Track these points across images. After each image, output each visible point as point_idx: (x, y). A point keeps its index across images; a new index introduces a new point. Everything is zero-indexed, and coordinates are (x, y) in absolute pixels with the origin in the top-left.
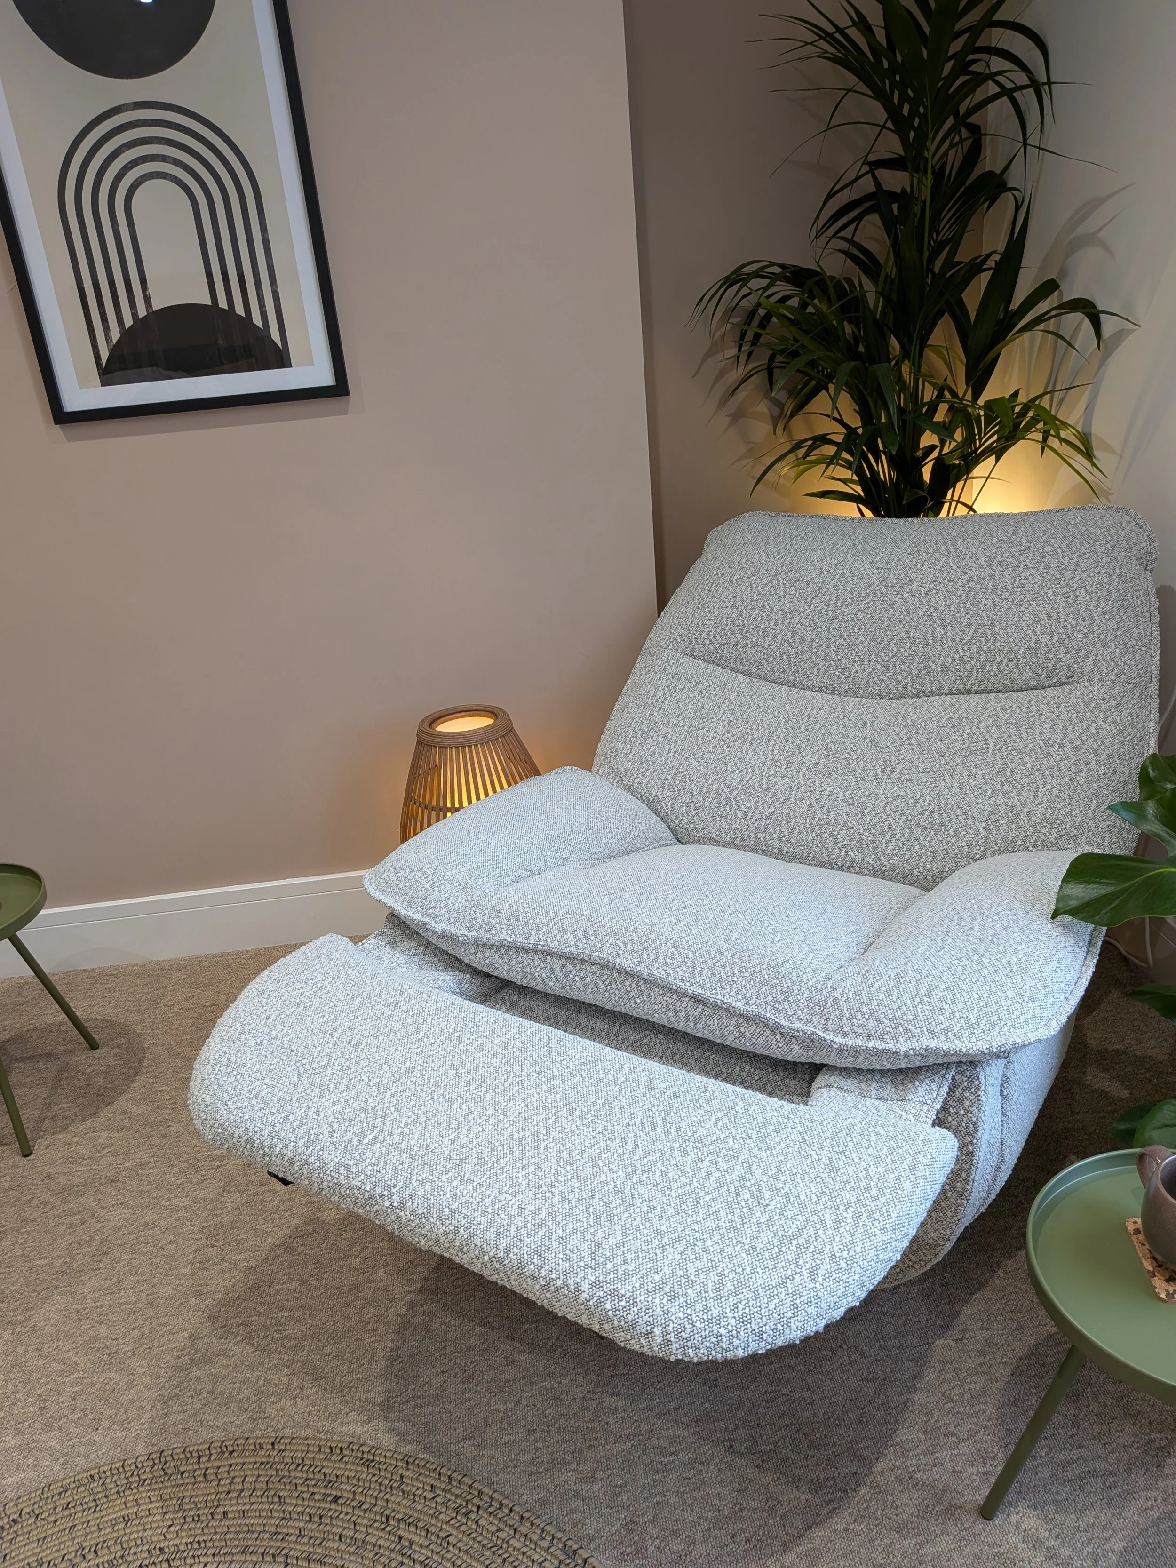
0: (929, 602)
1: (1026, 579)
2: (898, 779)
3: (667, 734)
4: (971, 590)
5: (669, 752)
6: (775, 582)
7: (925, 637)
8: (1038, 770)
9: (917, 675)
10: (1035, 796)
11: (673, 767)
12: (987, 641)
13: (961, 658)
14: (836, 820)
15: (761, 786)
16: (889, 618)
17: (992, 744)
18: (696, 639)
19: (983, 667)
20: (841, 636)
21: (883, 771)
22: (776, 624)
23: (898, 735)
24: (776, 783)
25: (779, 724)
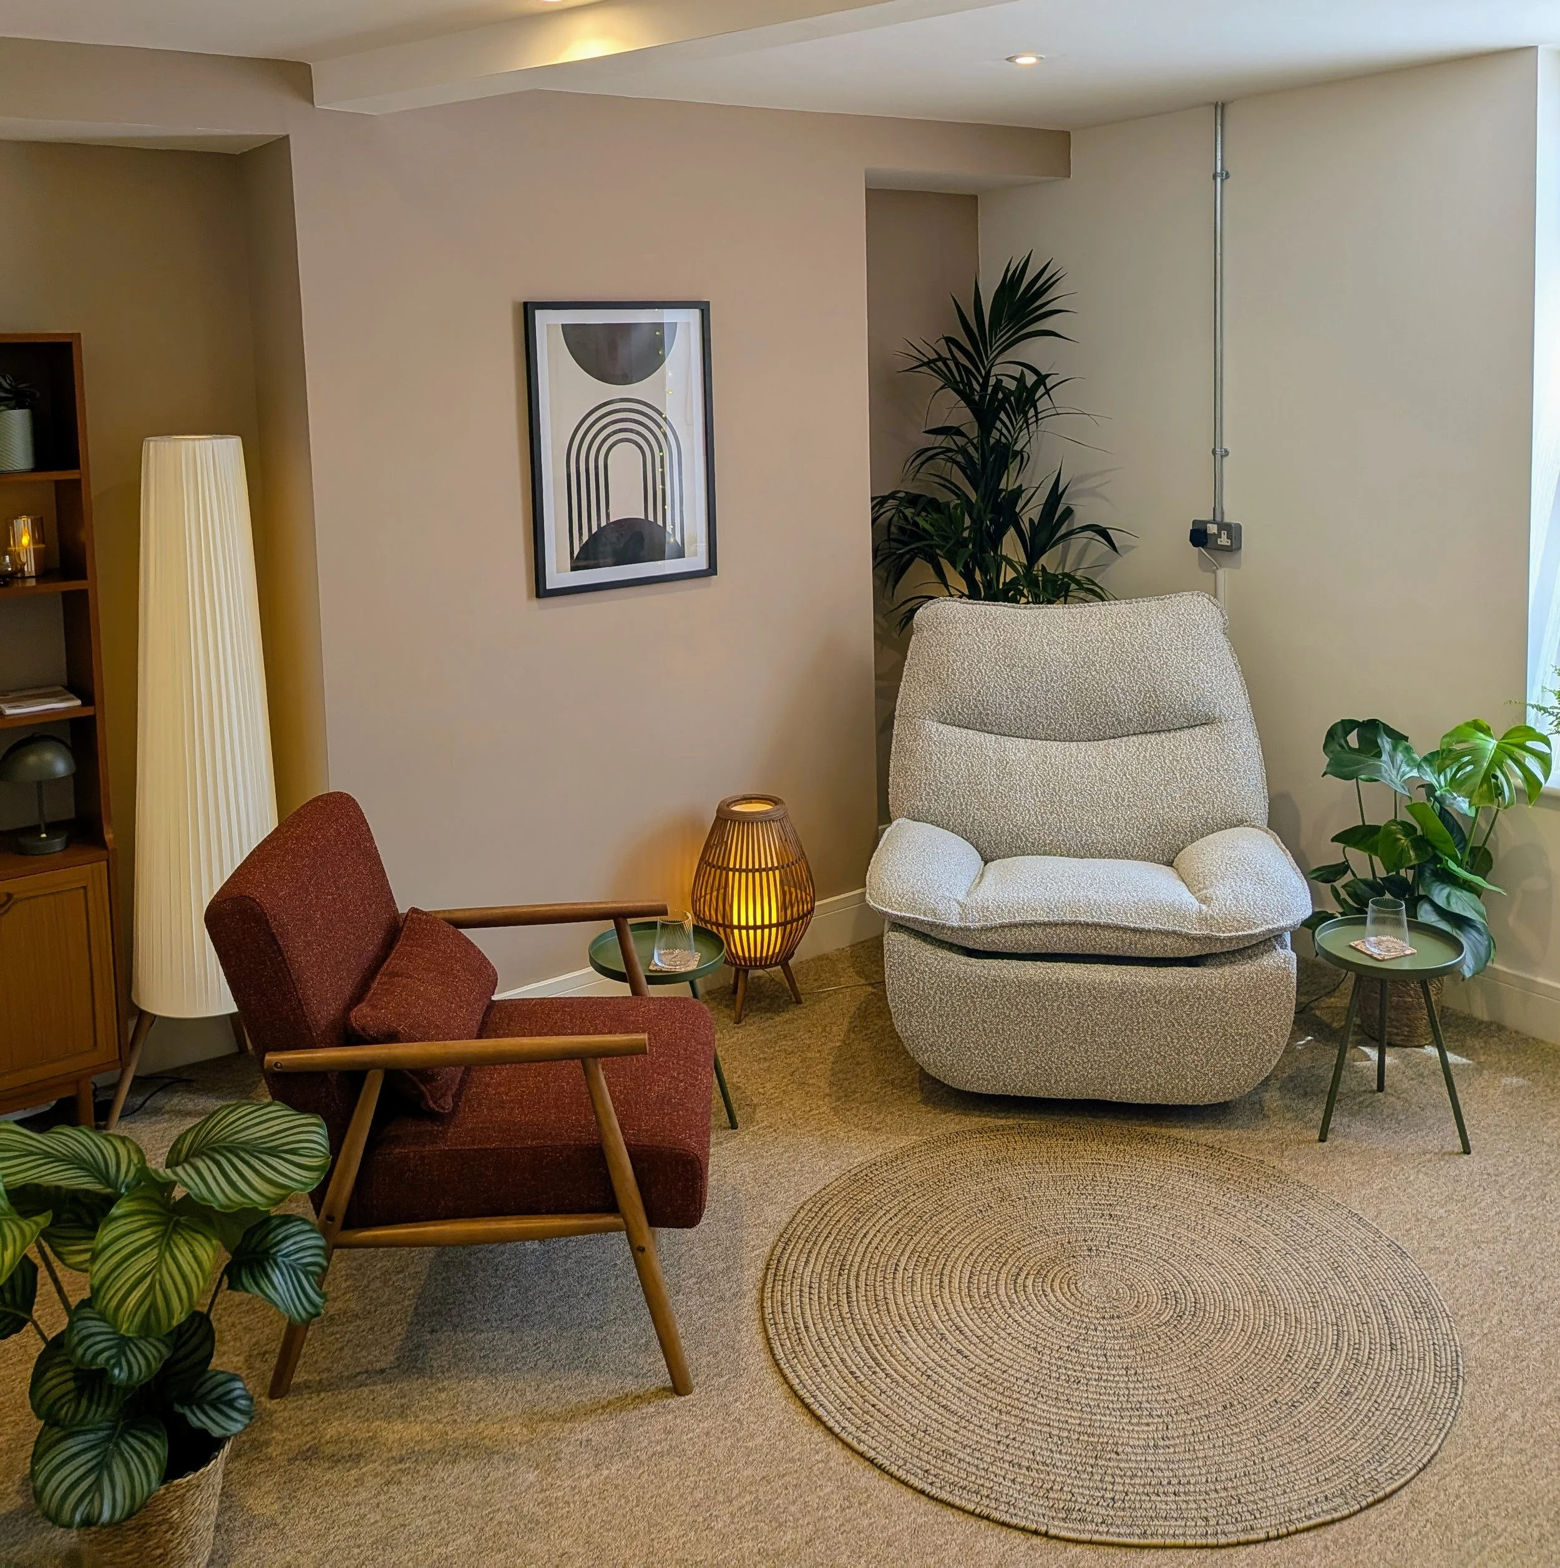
0: (1110, 677)
1: (1167, 658)
2: (1128, 806)
3: (954, 791)
4: (1135, 667)
5: (961, 805)
6: (998, 668)
7: (1113, 701)
8: (1211, 789)
9: (1112, 725)
10: (1214, 806)
11: (969, 817)
12: (1154, 701)
13: (1139, 713)
14: (1097, 839)
15: (1038, 822)
16: (1086, 689)
17: (1178, 775)
18: (947, 712)
19: (1154, 717)
20: (1055, 703)
21: (1116, 801)
22: (1007, 698)
23: (1116, 772)
24: (1048, 819)
25: (1033, 773)
